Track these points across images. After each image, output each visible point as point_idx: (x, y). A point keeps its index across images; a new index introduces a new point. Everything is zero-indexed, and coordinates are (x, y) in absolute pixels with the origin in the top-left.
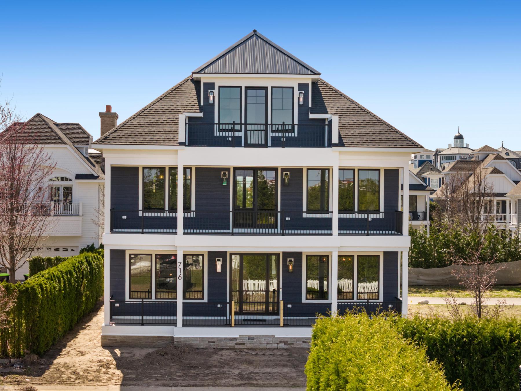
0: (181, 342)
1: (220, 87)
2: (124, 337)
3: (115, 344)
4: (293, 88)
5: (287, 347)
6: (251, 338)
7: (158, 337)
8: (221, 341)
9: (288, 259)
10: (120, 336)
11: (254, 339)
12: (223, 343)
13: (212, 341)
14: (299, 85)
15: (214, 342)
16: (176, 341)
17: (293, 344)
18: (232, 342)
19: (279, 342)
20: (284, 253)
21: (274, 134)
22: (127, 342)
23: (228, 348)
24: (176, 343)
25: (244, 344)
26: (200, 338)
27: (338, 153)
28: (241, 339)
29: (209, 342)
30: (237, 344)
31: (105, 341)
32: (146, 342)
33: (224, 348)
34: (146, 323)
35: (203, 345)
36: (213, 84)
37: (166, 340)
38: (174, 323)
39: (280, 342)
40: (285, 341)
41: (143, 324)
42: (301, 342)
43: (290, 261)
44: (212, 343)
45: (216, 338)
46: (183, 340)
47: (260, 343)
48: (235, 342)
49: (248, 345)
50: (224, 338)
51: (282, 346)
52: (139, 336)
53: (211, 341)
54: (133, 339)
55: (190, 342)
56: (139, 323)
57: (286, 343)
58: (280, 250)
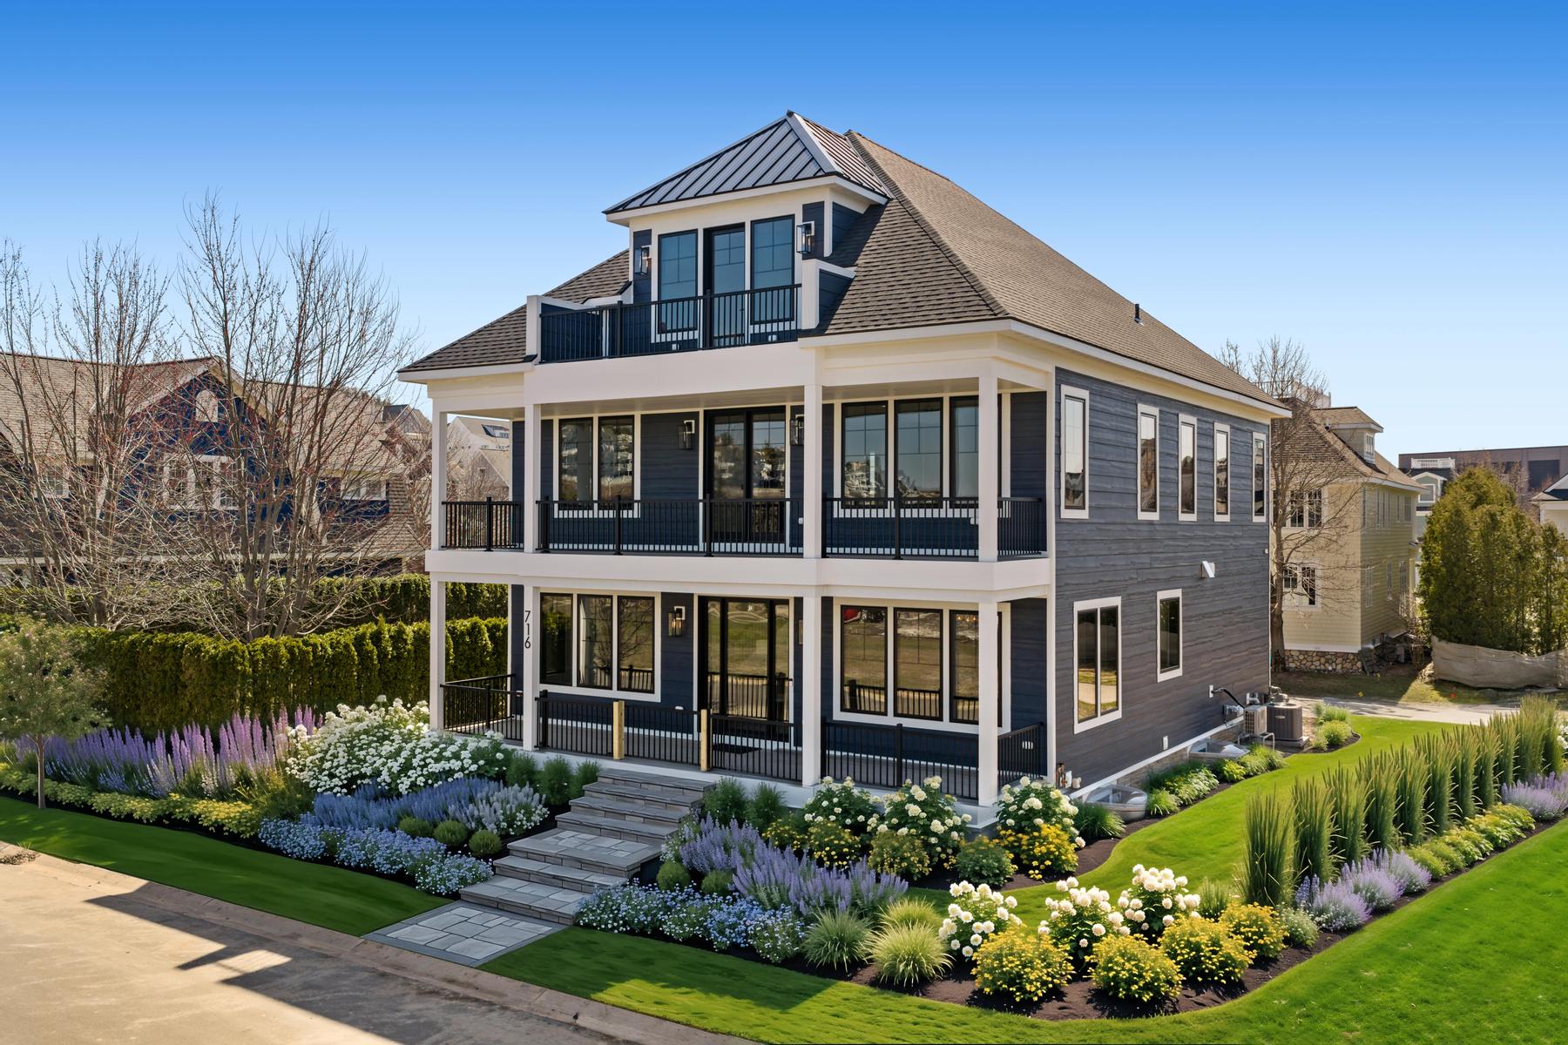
1: (660, 237)
4: (792, 217)
14: (804, 206)
36: (650, 233)
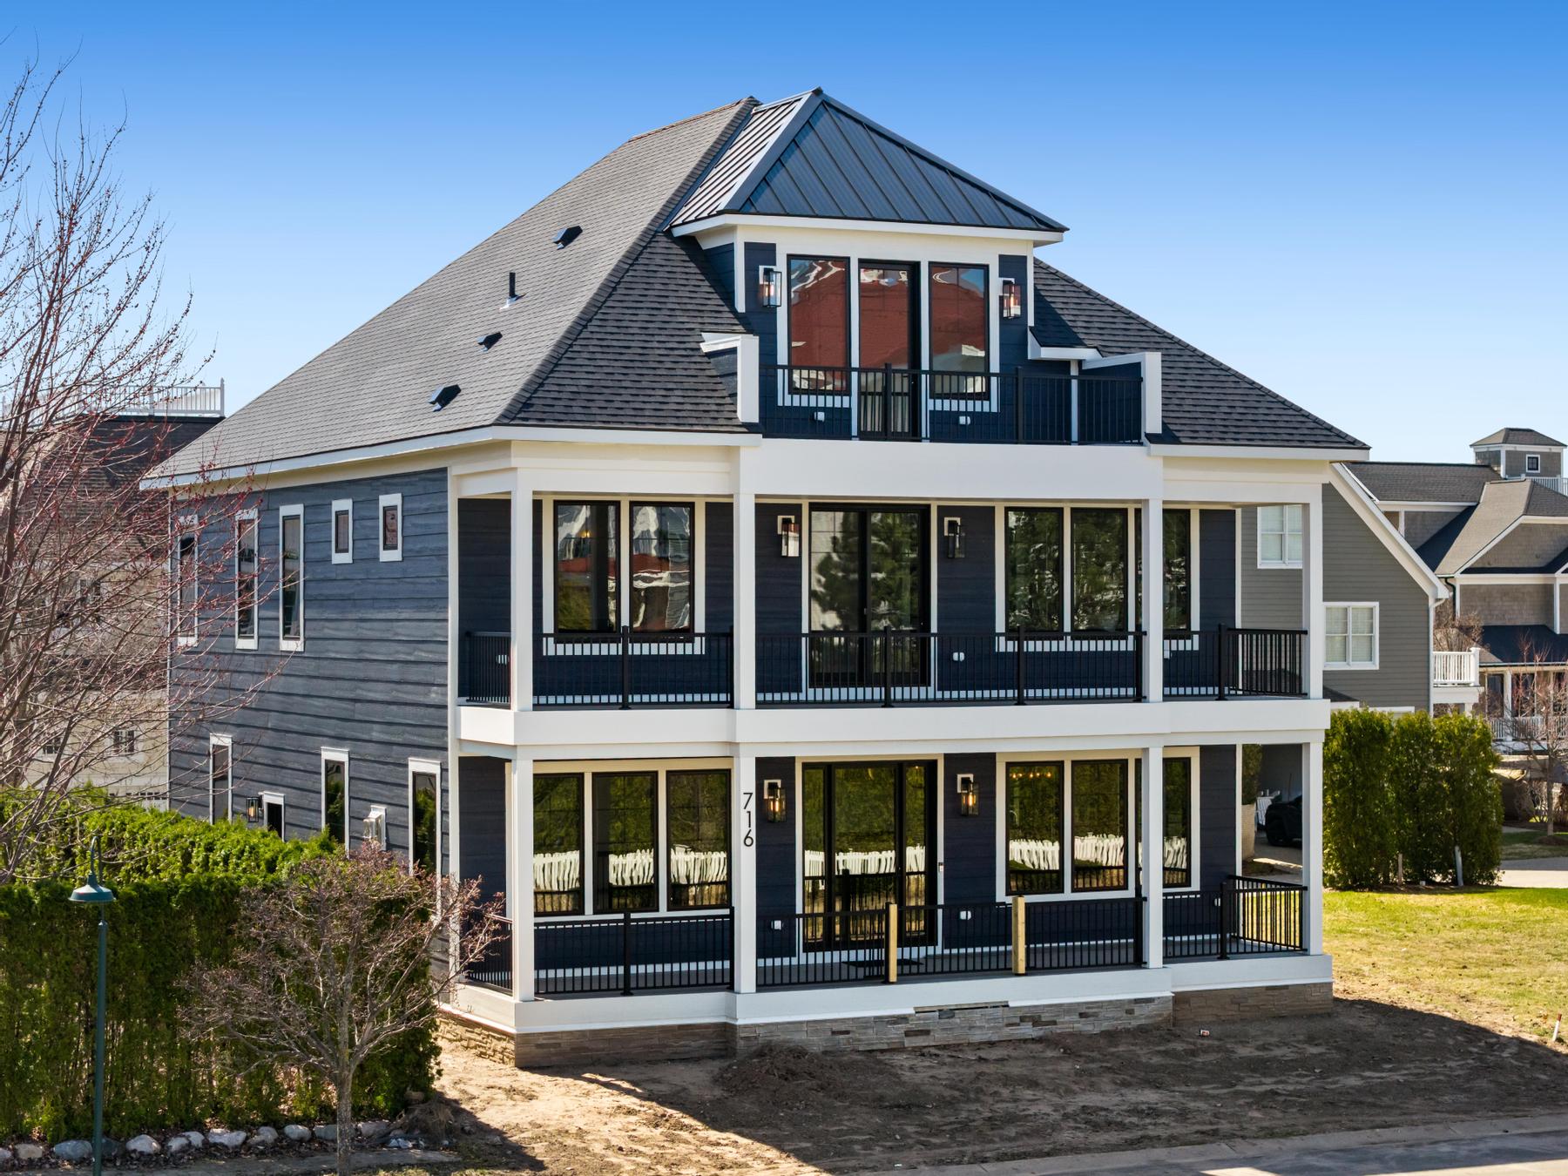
0: (756, 1038)
1: (790, 257)
2: (583, 1033)
3: (554, 1058)
4: (985, 268)
5: (1041, 1033)
6: (947, 1013)
7: (681, 1027)
8: (866, 1028)
9: (960, 777)
10: (571, 1033)
11: (953, 1017)
12: (871, 1033)
13: (843, 1028)
14: (1002, 258)
15: (847, 1032)
16: (743, 1035)
17: (1054, 1023)
18: (898, 1029)
19: (1018, 1021)
20: (948, 757)
21: (940, 405)
22: (591, 1050)
23: (885, 1047)
24: (742, 1042)
25: (927, 1032)
26: (808, 1022)
27: (1161, 461)
28: (919, 1019)
29: (834, 1033)
30: (908, 1034)
31: (527, 1050)
32: (645, 1047)
33: (875, 1047)
34: (637, 988)
35: (817, 1044)
36: (771, 248)
37: (703, 1037)
38: (727, 983)
39: (1023, 1019)
40: (1032, 1016)
41: (627, 992)
42: (1076, 1018)
43: (965, 782)
44: (841, 1036)
45: (853, 1019)
46: (761, 1031)
47: (971, 1028)
48: (903, 1027)
49: (938, 1037)
50: (876, 1018)
51: (1028, 1030)
52: (624, 1029)
53: (839, 1029)
54: (610, 1040)
55: (782, 1037)
56: (617, 989)
57: (1036, 1021)
58: (935, 751)
